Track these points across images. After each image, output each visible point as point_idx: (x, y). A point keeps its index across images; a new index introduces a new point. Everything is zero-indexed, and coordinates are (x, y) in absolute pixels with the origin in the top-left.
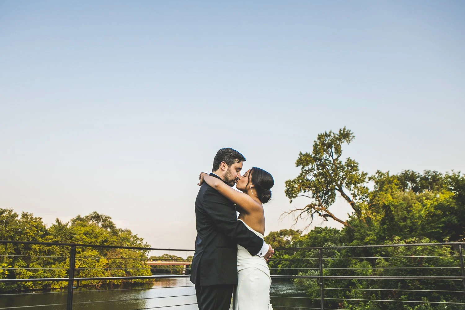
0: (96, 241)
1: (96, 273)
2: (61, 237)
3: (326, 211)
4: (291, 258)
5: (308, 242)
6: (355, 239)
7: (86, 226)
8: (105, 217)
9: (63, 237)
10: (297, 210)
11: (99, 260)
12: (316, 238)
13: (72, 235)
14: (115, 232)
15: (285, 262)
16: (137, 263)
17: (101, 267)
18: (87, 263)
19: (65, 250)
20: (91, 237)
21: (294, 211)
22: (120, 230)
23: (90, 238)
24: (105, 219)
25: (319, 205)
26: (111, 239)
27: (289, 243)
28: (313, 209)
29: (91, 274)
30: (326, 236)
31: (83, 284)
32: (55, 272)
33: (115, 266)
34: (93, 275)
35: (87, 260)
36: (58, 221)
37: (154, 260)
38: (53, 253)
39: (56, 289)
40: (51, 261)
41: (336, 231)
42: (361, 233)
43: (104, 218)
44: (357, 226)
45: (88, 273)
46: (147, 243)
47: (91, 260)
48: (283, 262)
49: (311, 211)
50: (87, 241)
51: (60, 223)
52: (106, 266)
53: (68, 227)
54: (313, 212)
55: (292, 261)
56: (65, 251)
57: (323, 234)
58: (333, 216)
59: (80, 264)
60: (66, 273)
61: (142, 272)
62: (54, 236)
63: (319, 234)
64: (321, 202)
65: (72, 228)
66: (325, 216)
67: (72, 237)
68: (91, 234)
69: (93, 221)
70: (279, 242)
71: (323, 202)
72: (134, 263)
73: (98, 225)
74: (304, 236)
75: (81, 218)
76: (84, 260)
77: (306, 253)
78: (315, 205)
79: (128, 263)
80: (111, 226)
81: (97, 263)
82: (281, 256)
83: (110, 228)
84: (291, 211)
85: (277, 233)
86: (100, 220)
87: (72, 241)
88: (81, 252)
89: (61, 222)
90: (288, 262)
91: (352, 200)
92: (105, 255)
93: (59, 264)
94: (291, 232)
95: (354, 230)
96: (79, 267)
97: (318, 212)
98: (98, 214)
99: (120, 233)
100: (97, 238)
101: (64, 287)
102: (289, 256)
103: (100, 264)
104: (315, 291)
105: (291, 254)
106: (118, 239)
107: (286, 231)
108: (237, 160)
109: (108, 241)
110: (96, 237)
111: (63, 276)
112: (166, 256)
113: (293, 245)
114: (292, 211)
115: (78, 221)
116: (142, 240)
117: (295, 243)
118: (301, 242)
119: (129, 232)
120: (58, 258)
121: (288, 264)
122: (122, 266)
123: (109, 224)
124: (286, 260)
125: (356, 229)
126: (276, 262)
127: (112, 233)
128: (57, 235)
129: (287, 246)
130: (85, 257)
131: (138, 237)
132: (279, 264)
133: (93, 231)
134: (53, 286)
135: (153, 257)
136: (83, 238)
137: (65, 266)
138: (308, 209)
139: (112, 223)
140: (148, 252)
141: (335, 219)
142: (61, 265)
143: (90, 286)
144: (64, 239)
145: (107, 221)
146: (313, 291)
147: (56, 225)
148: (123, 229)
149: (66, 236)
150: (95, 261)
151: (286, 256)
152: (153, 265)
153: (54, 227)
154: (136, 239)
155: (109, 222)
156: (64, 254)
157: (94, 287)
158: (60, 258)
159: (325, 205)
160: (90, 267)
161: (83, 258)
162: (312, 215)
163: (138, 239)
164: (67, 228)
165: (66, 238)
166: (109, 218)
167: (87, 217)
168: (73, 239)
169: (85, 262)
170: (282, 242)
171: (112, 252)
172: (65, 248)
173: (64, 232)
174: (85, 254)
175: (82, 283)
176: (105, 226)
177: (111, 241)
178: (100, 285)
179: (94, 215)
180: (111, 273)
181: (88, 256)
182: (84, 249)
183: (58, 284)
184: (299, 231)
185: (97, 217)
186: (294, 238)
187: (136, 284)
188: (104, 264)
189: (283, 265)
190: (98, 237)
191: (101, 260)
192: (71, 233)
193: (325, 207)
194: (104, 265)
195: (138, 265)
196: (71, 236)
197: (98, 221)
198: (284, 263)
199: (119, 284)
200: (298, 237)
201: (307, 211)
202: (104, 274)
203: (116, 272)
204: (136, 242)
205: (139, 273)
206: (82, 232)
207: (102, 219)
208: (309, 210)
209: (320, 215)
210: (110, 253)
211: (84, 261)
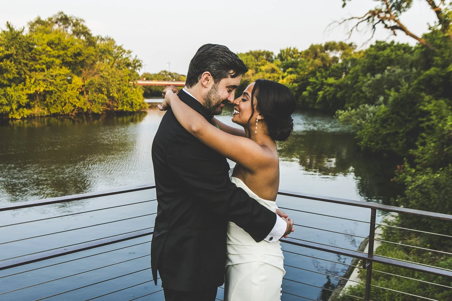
0: (66, 54)
1: (68, 98)
2: (16, 48)
3: (396, 21)
4: (337, 82)
5: (364, 63)
6: (434, 66)
7: (50, 33)
8: (77, 20)
9: (19, 49)
10: (352, 18)
11: (71, 80)
12: (376, 57)
13: (31, 46)
14: (91, 42)
15: (328, 88)
16: (123, 85)
17: (74, 90)
18: (54, 85)
19: (24, 66)
20: (59, 48)
21: (347, 21)
22: (98, 38)
23: (57, 50)
24: (76, 23)
25: (386, 12)
26: (86, 51)
27: (337, 62)
28: (376, 17)
29: (62, 100)
30: (392, 55)
31: (52, 113)
32: (12, 97)
33: (93, 89)
34: (65, 101)
35: (55, 80)
36: (9, 26)
37: (147, 79)
38: (6, 71)
39: (16, 119)
40: (5, 82)
41: (406, 48)
42: (444, 57)
43: (74, 21)
44: (440, 47)
45: (58, 98)
46: (136, 56)
47: (61, 81)
48: (326, 88)
49: (373, 20)
50: (53, 55)
51: (11, 29)
52: (81, 89)
53: (24, 34)
54: (376, 22)
55: (339, 87)
56: (24, 68)
57: (387, 51)
58: (405, 29)
59: (45, 86)
60: (27, 99)
61: (130, 97)
62: (6, 47)
63: (381, 52)
64: (390, 7)
65: (30, 36)
66: (393, 28)
67: (31, 49)
68: (58, 44)
69: (60, 26)
70: (323, 59)
71: (392, 6)
72: (119, 84)
73: (67, 31)
74: (360, 52)
75: (42, 21)
76: (51, 80)
77: (360, 77)
78: (380, 11)
79: (111, 85)
80: (86, 33)
81: (69, 85)
82: (324, 79)
83: (85, 36)
84: (342, 21)
85: (321, 46)
86: (70, 24)
87: (32, 54)
88: (46, 70)
89: (14, 27)
90: (333, 89)
91: (437, 6)
92: (79, 74)
93: (17, 85)
94: (342, 46)
95: (433, 51)
96: (44, 90)
97: (383, 22)
98: (66, 16)
99: (98, 42)
100: (66, 50)
101: (26, 117)
102: (335, 79)
103: (73, 85)
104: (366, 135)
105: (338, 77)
106: (96, 51)
107: (334, 44)
108: (232, 72)
109: (83, 55)
110: (65, 48)
111: (24, 102)
112: (164, 74)
113: (342, 64)
114: (345, 20)
115: (38, 25)
116: (129, 52)
117: (346, 62)
118: (354, 61)
119: (111, 41)
120: (14, 78)
121: (332, 91)
122: (103, 89)
123: (83, 28)
124: (331, 85)
125: (437, 50)
126: (316, 87)
127: (87, 42)
128: (9, 45)
129: (333, 66)
130: (52, 76)
131: (124, 48)
132: (320, 90)
133: (59, 39)
134: (11, 115)
135: (147, 75)
136: (47, 50)
137: (26, 89)
138: (369, 18)
139: (86, 28)
140: (139, 69)
141: (408, 33)
142: (20, 88)
143: (62, 115)
144: (20, 51)
145: (79, 25)
146: (364, 135)
147: (7, 32)
148: (103, 37)
149: (22, 47)
150: (66, 82)
151: (331, 80)
152: (147, 86)
153: (5, 33)
154: (121, 51)
155: (82, 26)
156: (23, 72)
157: (68, 117)
158: (18, 78)
159: (395, 11)
160: (59, 90)
161: (49, 77)
162: (374, 27)
163: (124, 51)
164: (22, 36)
165: (23, 50)
166: (81, 20)
167: (50, 19)
168: (33, 51)
169: (52, 84)
170: (328, 59)
171: (89, 70)
172: (22, 64)
173: (19, 42)
174: (52, 72)
175: (50, 112)
176: (77, 33)
177: (86, 54)
178: (75, 113)
179: (60, 17)
180: (88, 98)
181: (56, 76)
182: (49, 65)
183: (18, 113)
184: (353, 45)
185: (65, 20)
186: (344, 54)
187: (122, 113)
188: (78, 86)
189: (325, 92)
190: (68, 48)
191: (73, 81)
192: (29, 43)
193: (395, 15)
194: (79, 88)
195: (125, 88)
196: (29, 47)
197: (67, 25)
198: (326, 90)
199: (100, 113)
200: (350, 53)
201: (367, 20)
202: (79, 100)
203: (95, 96)
204: (122, 55)
205: (126, 98)
206: (45, 42)
207: (72, 22)
208: (371, 19)
209: (386, 26)
210: (85, 70)
211: (50, 82)
